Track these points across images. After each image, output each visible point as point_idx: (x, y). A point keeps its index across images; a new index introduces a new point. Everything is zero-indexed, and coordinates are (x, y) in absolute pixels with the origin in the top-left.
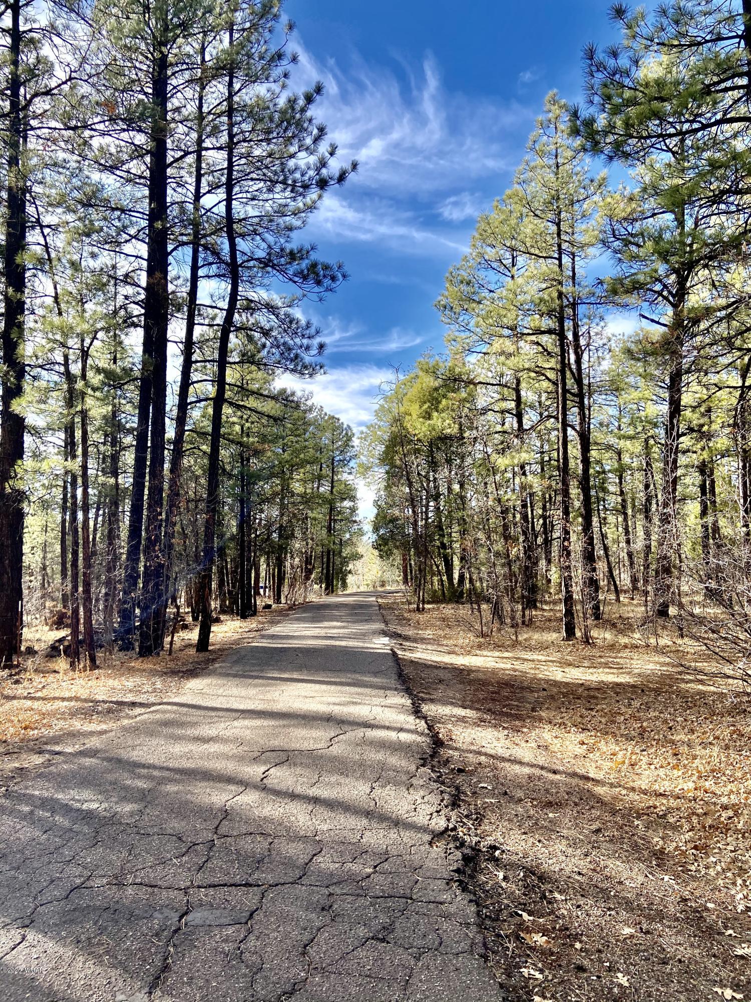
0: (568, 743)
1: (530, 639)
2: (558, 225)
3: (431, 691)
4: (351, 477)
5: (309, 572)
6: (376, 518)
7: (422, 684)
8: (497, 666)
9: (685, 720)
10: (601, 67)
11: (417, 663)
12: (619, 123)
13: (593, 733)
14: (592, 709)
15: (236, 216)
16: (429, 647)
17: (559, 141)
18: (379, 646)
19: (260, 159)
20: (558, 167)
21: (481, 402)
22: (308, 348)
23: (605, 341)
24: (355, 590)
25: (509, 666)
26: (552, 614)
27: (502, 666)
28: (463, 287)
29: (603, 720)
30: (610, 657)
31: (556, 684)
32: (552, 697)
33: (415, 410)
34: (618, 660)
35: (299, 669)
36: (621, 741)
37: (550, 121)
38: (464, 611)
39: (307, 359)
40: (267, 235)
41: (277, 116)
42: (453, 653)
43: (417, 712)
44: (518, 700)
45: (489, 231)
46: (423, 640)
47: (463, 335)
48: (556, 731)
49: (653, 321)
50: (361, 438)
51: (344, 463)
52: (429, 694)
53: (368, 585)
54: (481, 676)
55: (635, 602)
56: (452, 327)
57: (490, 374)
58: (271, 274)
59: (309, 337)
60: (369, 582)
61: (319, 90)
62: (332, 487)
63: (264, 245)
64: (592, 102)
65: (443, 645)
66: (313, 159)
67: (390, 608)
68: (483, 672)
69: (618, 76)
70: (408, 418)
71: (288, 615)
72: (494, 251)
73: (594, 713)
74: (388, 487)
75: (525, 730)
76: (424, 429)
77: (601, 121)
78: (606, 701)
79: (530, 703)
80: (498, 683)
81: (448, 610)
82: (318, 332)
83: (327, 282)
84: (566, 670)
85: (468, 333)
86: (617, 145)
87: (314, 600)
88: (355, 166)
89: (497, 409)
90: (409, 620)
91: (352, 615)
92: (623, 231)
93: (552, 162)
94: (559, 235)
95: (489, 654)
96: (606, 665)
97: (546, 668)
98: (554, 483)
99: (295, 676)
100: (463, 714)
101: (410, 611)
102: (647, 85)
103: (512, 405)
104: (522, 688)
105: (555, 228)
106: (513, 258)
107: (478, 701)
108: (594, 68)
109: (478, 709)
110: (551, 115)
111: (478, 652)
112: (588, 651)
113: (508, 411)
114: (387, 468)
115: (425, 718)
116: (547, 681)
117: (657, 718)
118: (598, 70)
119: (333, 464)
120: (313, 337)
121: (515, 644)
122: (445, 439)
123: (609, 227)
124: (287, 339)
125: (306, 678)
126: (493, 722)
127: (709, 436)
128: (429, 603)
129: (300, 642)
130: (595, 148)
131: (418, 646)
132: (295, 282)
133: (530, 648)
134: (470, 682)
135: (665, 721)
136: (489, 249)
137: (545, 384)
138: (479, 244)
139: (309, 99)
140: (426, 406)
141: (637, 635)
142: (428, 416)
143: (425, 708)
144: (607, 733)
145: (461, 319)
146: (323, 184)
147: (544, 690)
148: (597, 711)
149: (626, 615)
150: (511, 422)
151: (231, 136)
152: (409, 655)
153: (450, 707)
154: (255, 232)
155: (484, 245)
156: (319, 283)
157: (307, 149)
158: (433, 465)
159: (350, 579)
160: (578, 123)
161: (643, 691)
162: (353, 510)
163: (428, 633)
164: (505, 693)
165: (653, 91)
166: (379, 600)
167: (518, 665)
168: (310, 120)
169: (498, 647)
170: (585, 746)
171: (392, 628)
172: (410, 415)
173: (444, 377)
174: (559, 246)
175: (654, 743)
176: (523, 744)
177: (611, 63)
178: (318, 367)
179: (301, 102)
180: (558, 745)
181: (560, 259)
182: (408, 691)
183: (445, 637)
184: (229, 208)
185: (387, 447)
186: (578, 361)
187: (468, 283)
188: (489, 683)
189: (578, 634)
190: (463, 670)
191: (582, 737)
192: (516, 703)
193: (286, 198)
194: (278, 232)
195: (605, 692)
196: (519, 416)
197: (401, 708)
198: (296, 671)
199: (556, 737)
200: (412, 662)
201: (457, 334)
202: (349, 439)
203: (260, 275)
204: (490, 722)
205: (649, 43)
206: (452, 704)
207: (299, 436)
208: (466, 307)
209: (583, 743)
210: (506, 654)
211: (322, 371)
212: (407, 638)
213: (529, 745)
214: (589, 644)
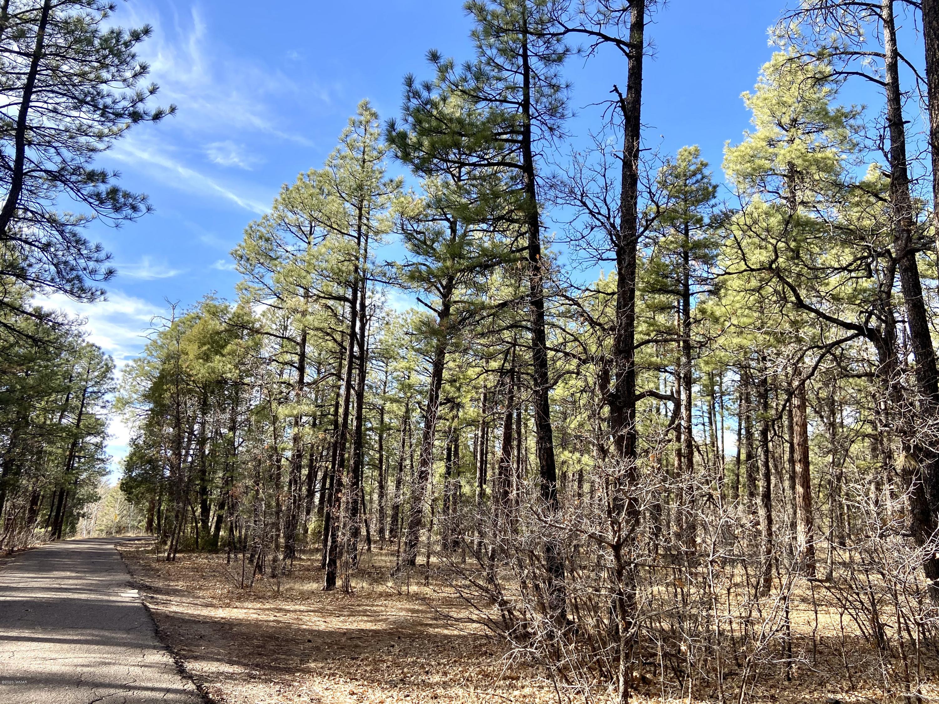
0: (339, 694)
1: (291, 589)
2: (360, 209)
3: (193, 648)
4: (104, 411)
5: (33, 513)
6: (131, 459)
7: (181, 641)
8: (260, 617)
9: (439, 664)
10: (417, 95)
11: (173, 618)
12: (426, 143)
13: (360, 683)
14: (356, 659)
15: (28, 122)
16: (184, 599)
17: (368, 141)
18: (127, 600)
19: (69, 76)
20: (364, 162)
21: (265, 353)
22: (93, 272)
23: (384, 314)
24: (85, 536)
25: (272, 618)
26: (309, 563)
27: (265, 618)
28: (262, 243)
29: (368, 669)
30: (367, 605)
31: (320, 634)
32: (318, 648)
33: (193, 350)
34: (375, 608)
35: (31, 626)
36: (386, 689)
37: (361, 122)
38: (219, 559)
39: (88, 283)
40: (64, 151)
41: (97, 42)
42: (212, 605)
43: (181, 671)
44: (285, 654)
45: (299, 200)
46: (175, 592)
47: (257, 286)
48: (327, 683)
49: (426, 305)
50: (125, 371)
51: (97, 395)
52: (191, 651)
53: (102, 531)
54: (244, 629)
55: (384, 552)
56: (246, 277)
57: (274, 327)
58: (59, 189)
59: (97, 261)
60: (103, 528)
61: (147, 31)
62: (79, 420)
63: (58, 159)
64: (406, 121)
65: (199, 597)
66: (130, 92)
67: (134, 556)
68: (245, 625)
69: (429, 107)
70: (183, 357)
71: (5, 563)
72: (294, 217)
73: (359, 663)
74: (149, 426)
75: (296, 684)
76: (202, 371)
77: (413, 137)
78: (369, 649)
79: (297, 656)
80: (262, 636)
81: (202, 560)
82: (108, 258)
83: (128, 211)
84: (328, 620)
85: (261, 286)
86: (424, 160)
87: (38, 546)
88: (173, 110)
89: (281, 360)
90: (158, 570)
91: (87, 564)
92: (410, 228)
93: (360, 156)
94: (360, 218)
95: (250, 606)
96: (364, 613)
97: (308, 618)
98: (328, 437)
99: (26, 633)
100: (231, 670)
101: (158, 560)
102: (451, 120)
103: (296, 358)
104: (287, 641)
105: (357, 211)
106: (311, 227)
107: (245, 656)
108: (411, 95)
109: (245, 665)
110: (362, 118)
111: (237, 604)
112: (347, 601)
113: (291, 364)
114: (152, 406)
115: (190, 677)
116: (311, 632)
117: (415, 663)
118: (414, 97)
119: (84, 395)
120: (102, 261)
121: (276, 595)
122: (221, 382)
123: (399, 221)
124: (70, 258)
125: (40, 636)
126: (263, 677)
127: (459, 406)
128: (180, 552)
129: (27, 595)
130: (406, 158)
131: (172, 598)
132: (90, 203)
133: (292, 599)
134: (234, 637)
135: (422, 667)
136: (290, 214)
137: (331, 344)
138: (281, 207)
139: (136, 37)
140: (205, 348)
141: (390, 584)
142: (206, 358)
143: (191, 666)
144: (373, 681)
145: (256, 271)
146: (136, 117)
147: (309, 641)
148: (362, 660)
149: (377, 564)
150: (292, 375)
151: (40, 45)
152: (162, 608)
153: (216, 664)
154: (49, 143)
155: (286, 210)
156: (117, 209)
157: (125, 80)
158: (205, 407)
159: (82, 523)
160: (394, 134)
161: (399, 638)
162: (99, 446)
163: (181, 585)
164: (271, 646)
165: (455, 127)
166: (119, 548)
167: (280, 617)
168: (133, 56)
169: (259, 597)
170: (355, 696)
171: (138, 579)
172: (187, 354)
173: (231, 322)
174: (359, 227)
175: (415, 688)
176: (296, 699)
177: (425, 94)
178: (99, 293)
179: (126, 37)
180: (330, 697)
181: (359, 239)
182: (168, 649)
183: (200, 589)
184: (23, 113)
185: (155, 383)
186: (362, 329)
187: (267, 240)
188: (255, 637)
189: (339, 583)
190: (224, 624)
191: (351, 686)
192: (283, 657)
193: (93, 120)
194: (79, 149)
195: (366, 641)
196: (301, 370)
197: (164, 668)
198: (27, 629)
199: (327, 689)
200: (167, 617)
201: (250, 284)
202: (108, 369)
203: (45, 186)
204: (260, 678)
205: (454, 87)
206: (218, 660)
207: (48, 360)
208: (262, 261)
209: (353, 694)
210: (267, 606)
211: (102, 298)
212: (158, 591)
213: (302, 699)
214: (348, 593)
